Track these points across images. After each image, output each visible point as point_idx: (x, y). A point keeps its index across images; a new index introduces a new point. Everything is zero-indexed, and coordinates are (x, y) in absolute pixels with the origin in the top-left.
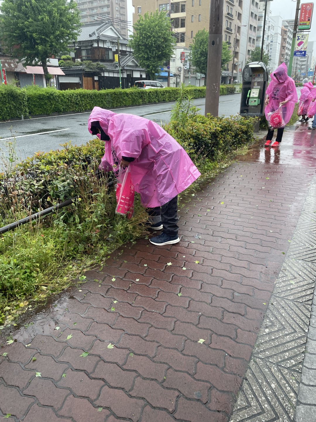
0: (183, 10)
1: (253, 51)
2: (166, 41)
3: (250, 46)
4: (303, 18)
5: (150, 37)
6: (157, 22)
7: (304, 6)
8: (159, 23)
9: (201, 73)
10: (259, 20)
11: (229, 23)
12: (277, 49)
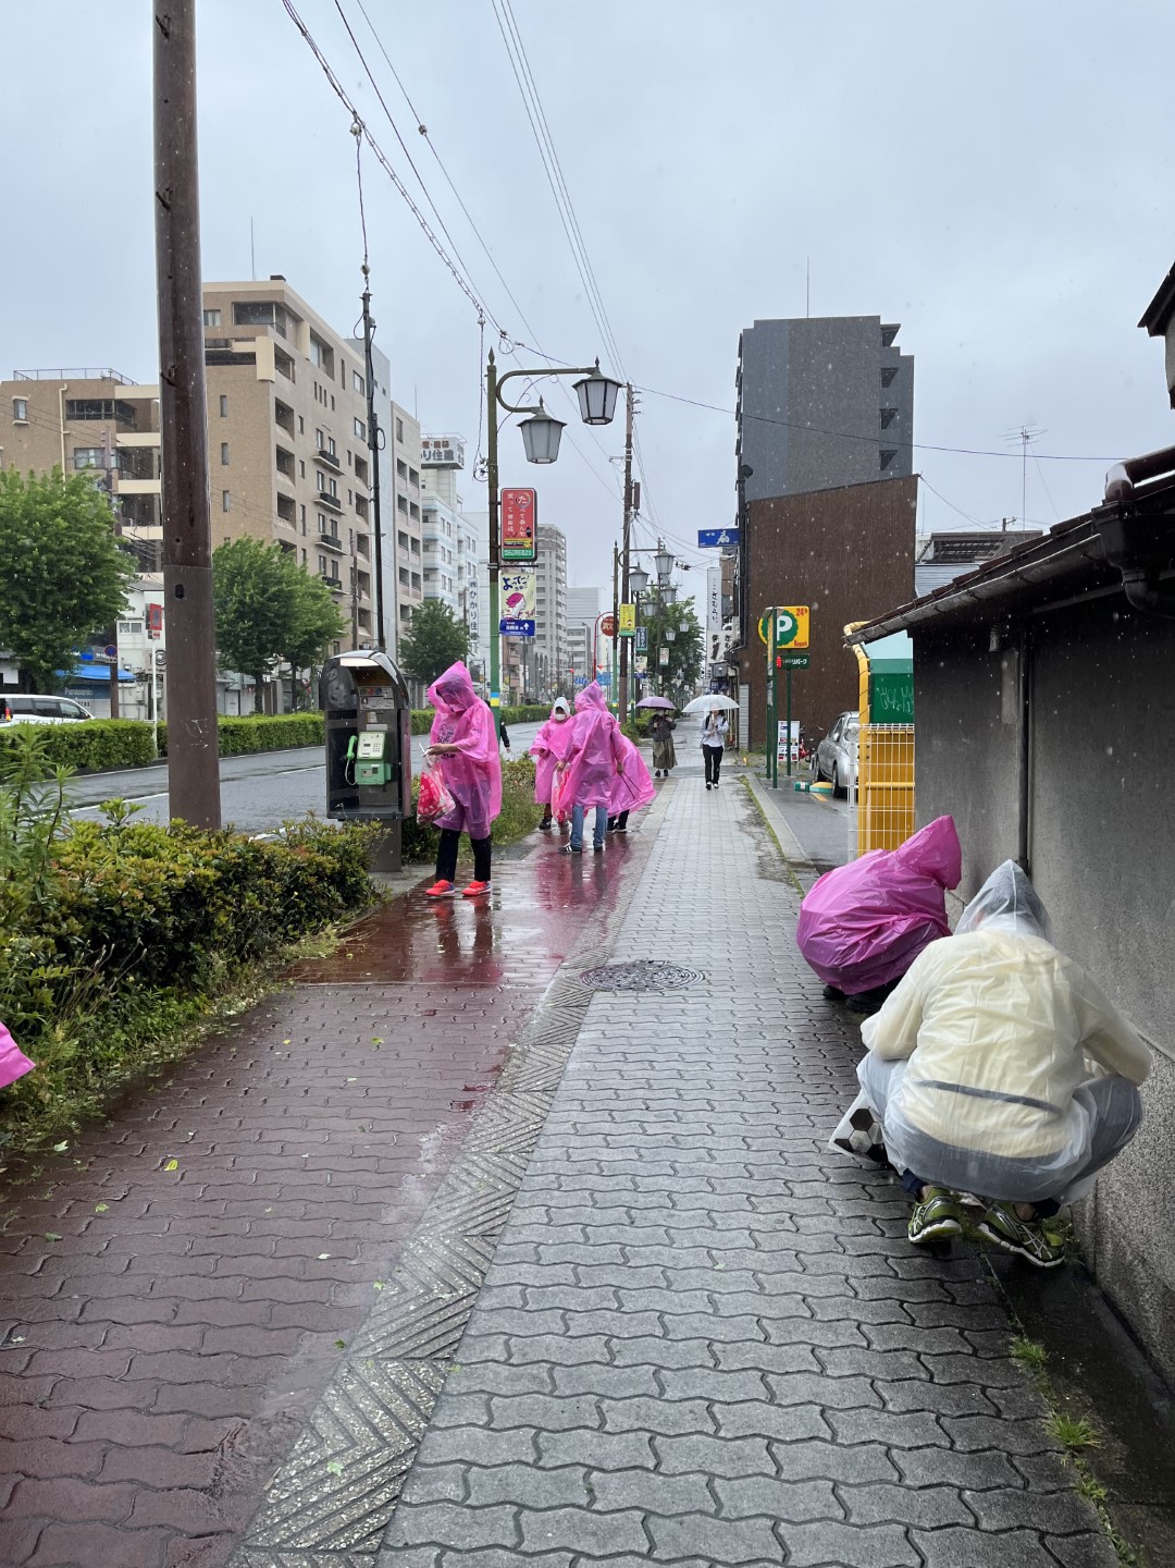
1: (418, 608)
2: (96, 566)
3: (407, 593)
4: (511, 529)
6: (58, 504)
7: (510, 496)
8: (65, 507)
9: (242, 670)
10: (426, 520)
11: (329, 524)
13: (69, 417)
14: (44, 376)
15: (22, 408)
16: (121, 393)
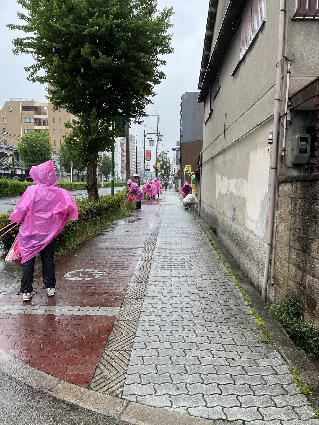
0: (44, 125)
5: (35, 147)
12: (119, 156)
13: (22, 110)
14: (16, 100)
15: (11, 108)
16: (35, 105)
